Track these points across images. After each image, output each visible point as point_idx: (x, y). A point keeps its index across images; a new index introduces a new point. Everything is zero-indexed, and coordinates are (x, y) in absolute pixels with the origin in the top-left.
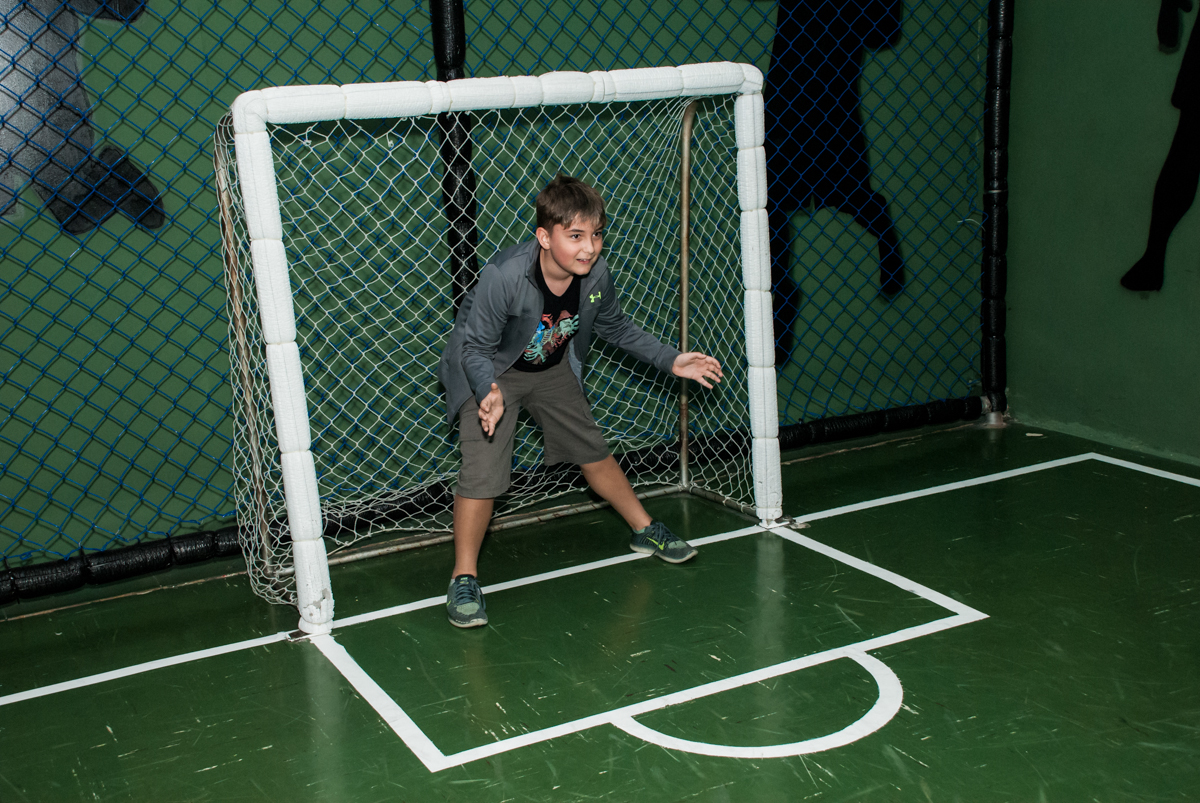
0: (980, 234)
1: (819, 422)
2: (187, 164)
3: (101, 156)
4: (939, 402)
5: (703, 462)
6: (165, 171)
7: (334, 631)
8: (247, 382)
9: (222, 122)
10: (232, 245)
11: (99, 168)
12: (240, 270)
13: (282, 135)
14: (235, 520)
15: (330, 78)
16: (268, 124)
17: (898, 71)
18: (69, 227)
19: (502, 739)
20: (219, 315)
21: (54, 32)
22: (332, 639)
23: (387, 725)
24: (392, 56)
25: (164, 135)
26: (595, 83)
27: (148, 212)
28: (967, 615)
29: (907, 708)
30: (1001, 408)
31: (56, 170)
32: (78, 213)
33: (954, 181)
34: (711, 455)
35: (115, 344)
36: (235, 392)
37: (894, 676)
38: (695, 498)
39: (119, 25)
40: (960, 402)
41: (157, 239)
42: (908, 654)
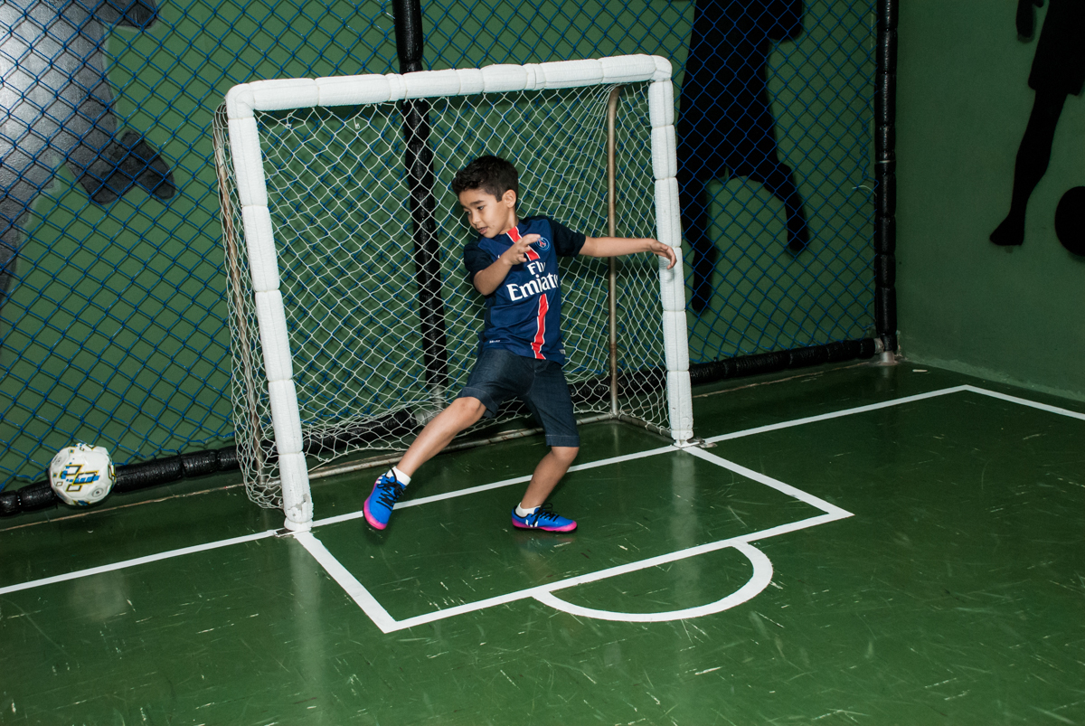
0: (872, 198)
1: (732, 360)
2: (193, 144)
3: (123, 139)
4: (837, 343)
5: (630, 393)
6: (174, 151)
7: (313, 529)
8: (242, 324)
9: (218, 110)
10: (228, 211)
11: (121, 149)
12: (235, 232)
13: (267, 120)
14: (234, 440)
15: (311, 72)
16: (255, 111)
17: (797, 59)
18: (96, 198)
19: (442, 609)
20: (220, 270)
21: (84, 38)
22: (311, 535)
23: (351, 599)
24: (362, 53)
25: (173, 121)
26: (527, 74)
27: (162, 186)
28: (835, 513)
29: (774, 584)
30: (893, 348)
31: (87, 151)
32: (104, 187)
33: (848, 153)
34: (636, 387)
35: (135, 295)
36: (233, 333)
37: (768, 560)
38: (623, 424)
39: (136, 31)
40: (856, 343)
41: (168, 207)
42: (783, 543)
